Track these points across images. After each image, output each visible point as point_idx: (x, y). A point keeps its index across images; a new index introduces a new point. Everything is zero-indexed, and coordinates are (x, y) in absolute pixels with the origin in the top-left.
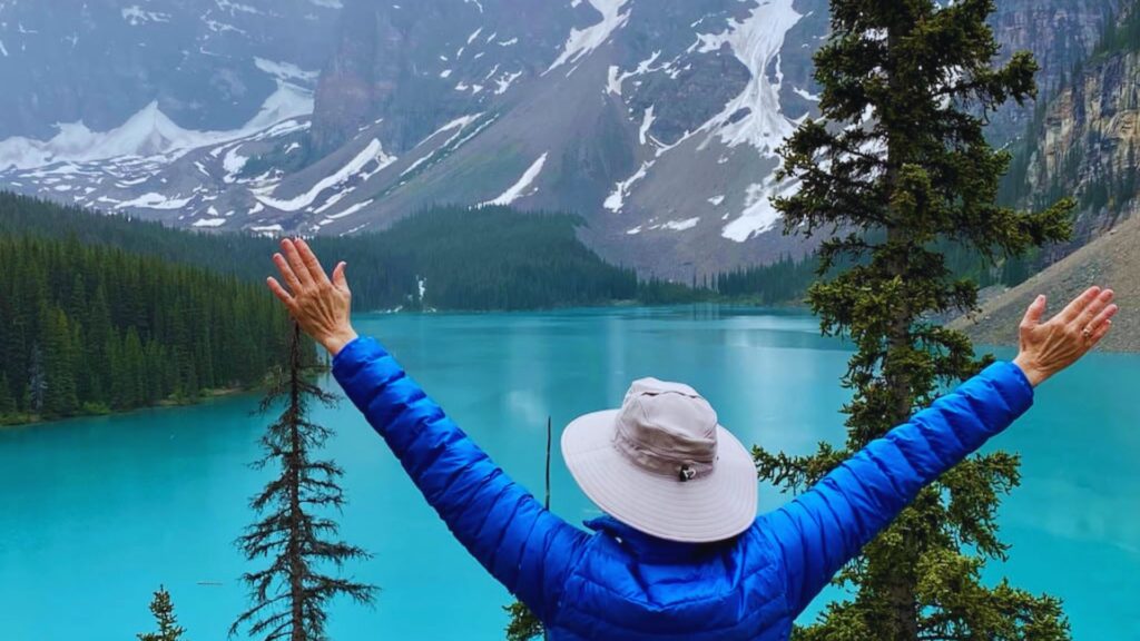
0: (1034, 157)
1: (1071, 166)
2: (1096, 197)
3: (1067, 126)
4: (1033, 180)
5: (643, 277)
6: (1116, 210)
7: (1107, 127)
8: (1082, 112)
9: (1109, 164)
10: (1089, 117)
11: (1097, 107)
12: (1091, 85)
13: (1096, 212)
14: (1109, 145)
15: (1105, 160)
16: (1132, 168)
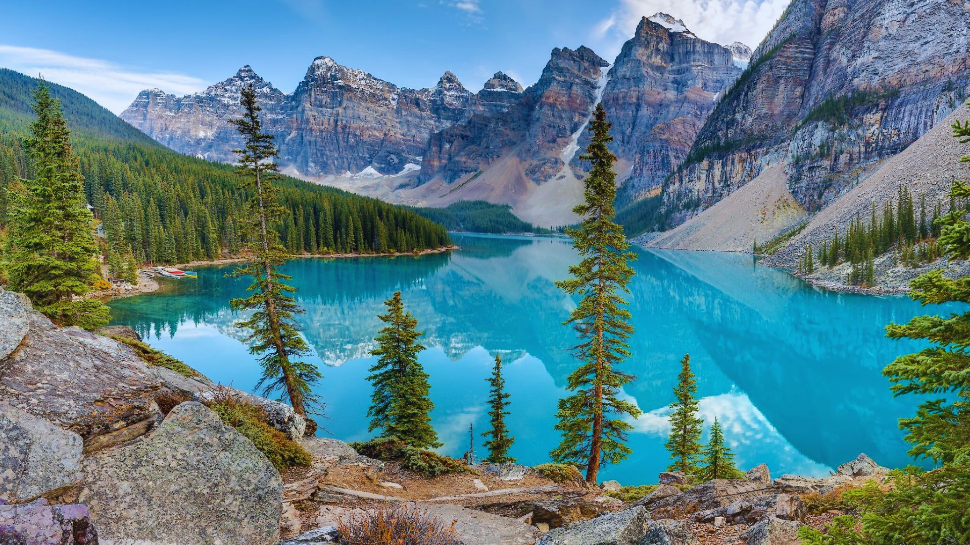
0: (665, 194)
1: (679, 196)
2: (687, 206)
3: (677, 184)
4: (665, 200)
5: (535, 226)
6: (694, 211)
7: (690, 185)
8: (682, 180)
9: (691, 197)
10: (684, 182)
11: (687, 179)
12: (685, 172)
13: (688, 210)
14: (691, 191)
15: (690, 195)
16: (698, 198)
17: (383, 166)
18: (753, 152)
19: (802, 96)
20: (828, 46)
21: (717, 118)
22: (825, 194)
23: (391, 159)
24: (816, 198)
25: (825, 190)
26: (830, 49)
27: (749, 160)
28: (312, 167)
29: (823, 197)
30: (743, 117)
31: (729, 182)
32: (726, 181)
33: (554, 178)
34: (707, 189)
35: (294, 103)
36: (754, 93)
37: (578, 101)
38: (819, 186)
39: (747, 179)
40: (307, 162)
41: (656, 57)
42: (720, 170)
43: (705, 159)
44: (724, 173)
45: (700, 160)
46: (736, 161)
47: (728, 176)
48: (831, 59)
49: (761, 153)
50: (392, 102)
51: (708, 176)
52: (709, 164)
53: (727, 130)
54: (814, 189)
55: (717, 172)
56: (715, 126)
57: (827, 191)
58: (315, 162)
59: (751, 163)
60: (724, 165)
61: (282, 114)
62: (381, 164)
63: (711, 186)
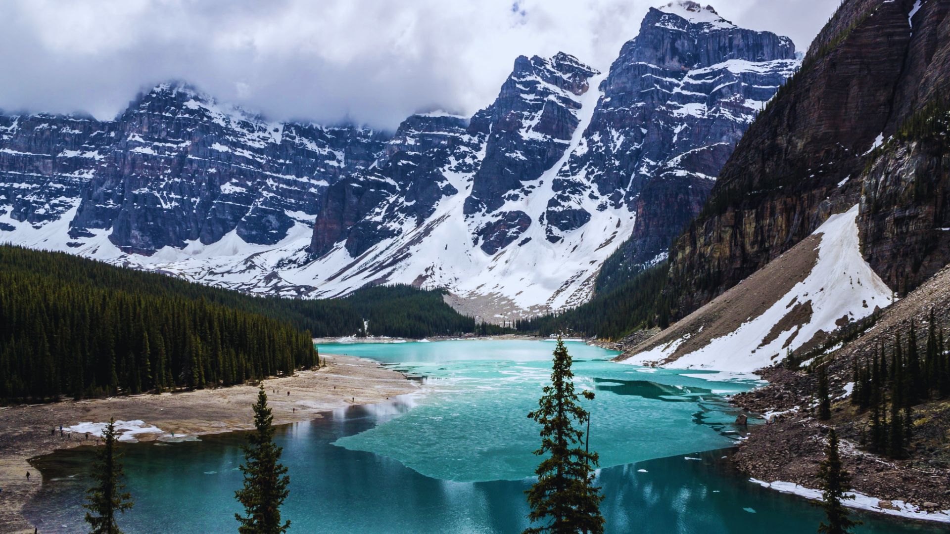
0: (672, 264)
1: (690, 269)
2: (702, 285)
3: (688, 250)
4: (672, 275)
6: (713, 292)
7: (707, 251)
8: (695, 243)
9: (709, 269)
10: (698, 246)
11: (702, 241)
12: (699, 231)
13: (703, 293)
14: (708, 260)
15: (707, 267)
16: (720, 272)
17: (254, 233)
18: (805, 196)
19: (890, 102)
20: (934, 18)
21: (749, 145)
22: (926, 263)
23: (268, 221)
24: (908, 270)
25: (924, 257)
26: (938, 21)
27: (798, 208)
28: (136, 238)
29: (922, 269)
30: (789, 142)
31: (767, 245)
32: (763, 241)
33: (515, 243)
34: (732, 257)
35: (113, 134)
36: (805, 104)
37: (554, 127)
38: (913, 250)
39: (795, 239)
40: (129, 230)
41: (672, 59)
42: (754, 225)
43: (730, 209)
44: (759, 230)
45: (721, 211)
46: (778, 210)
47: (766, 235)
48: (939, 37)
49: (818, 195)
50: (274, 133)
51: (733, 236)
52: (736, 217)
53: (764, 164)
54: (906, 255)
55: (750, 228)
56: (746, 157)
57: (928, 258)
58: (141, 229)
59: (802, 212)
60: (759, 218)
61: (93, 150)
62: (252, 229)
63: (738, 252)
